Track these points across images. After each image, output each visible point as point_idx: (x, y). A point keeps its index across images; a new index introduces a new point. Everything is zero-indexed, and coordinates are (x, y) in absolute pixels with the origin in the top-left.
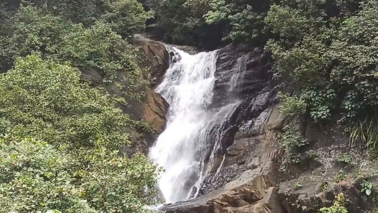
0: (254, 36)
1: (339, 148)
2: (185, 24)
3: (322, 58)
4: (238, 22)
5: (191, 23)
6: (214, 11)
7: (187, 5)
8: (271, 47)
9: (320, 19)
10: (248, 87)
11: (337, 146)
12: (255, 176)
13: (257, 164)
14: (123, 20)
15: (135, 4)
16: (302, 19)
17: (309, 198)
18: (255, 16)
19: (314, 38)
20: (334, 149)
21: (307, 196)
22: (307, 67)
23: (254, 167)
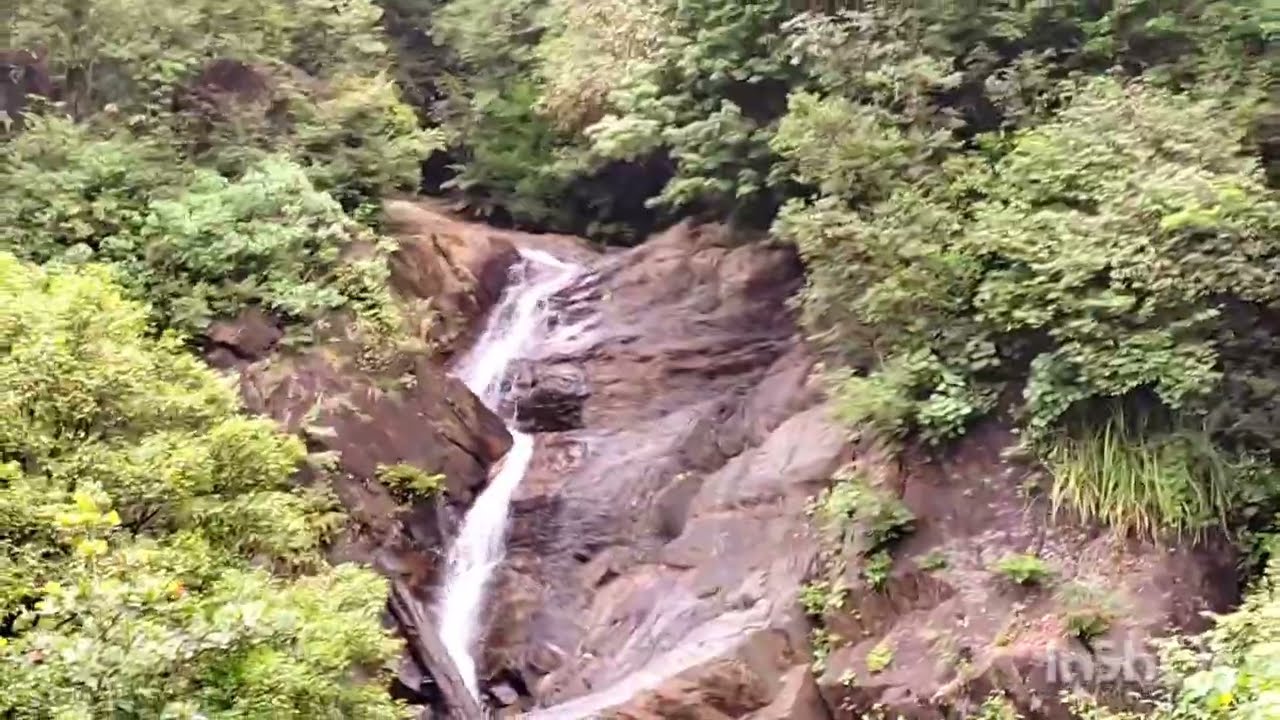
0: (744, 190)
1: (1008, 541)
2: (546, 169)
3: (951, 258)
4: (695, 149)
5: (565, 165)
6: (620, 114)
7: (544, 106)
8: (792, 224)
9: (943, 136)
10: (735, 353)
11: (1001, 534)
12: (747, 632)
13: (755, 594)
14: (350, 157)
15: (391, 109)
16: (886, 138)
17: (916, 700)
18: (751, 134)
19: (926, 195)
20: (992, 541)
21: (908, 693)
22: (904, 284)
23: (748, 603)
